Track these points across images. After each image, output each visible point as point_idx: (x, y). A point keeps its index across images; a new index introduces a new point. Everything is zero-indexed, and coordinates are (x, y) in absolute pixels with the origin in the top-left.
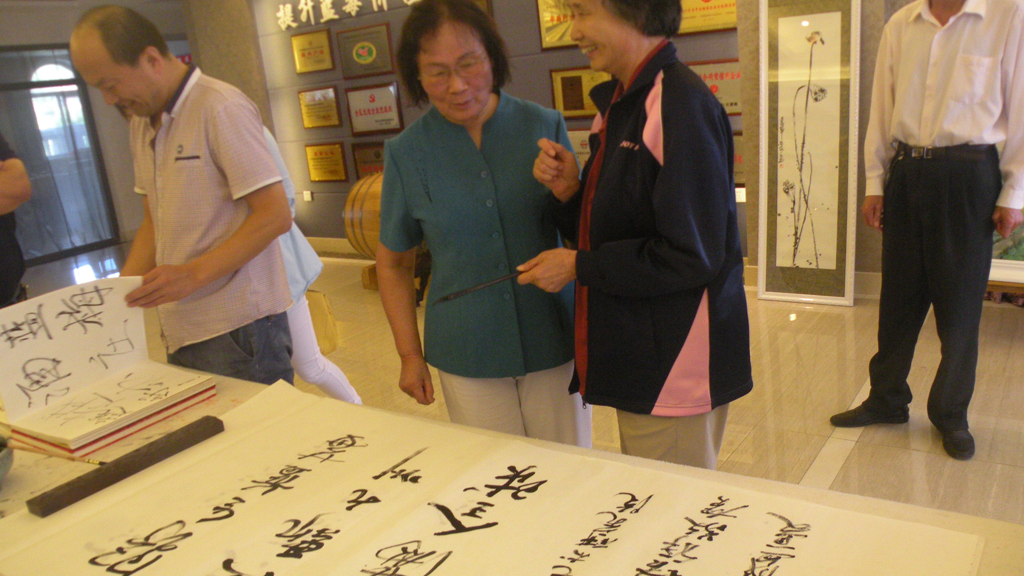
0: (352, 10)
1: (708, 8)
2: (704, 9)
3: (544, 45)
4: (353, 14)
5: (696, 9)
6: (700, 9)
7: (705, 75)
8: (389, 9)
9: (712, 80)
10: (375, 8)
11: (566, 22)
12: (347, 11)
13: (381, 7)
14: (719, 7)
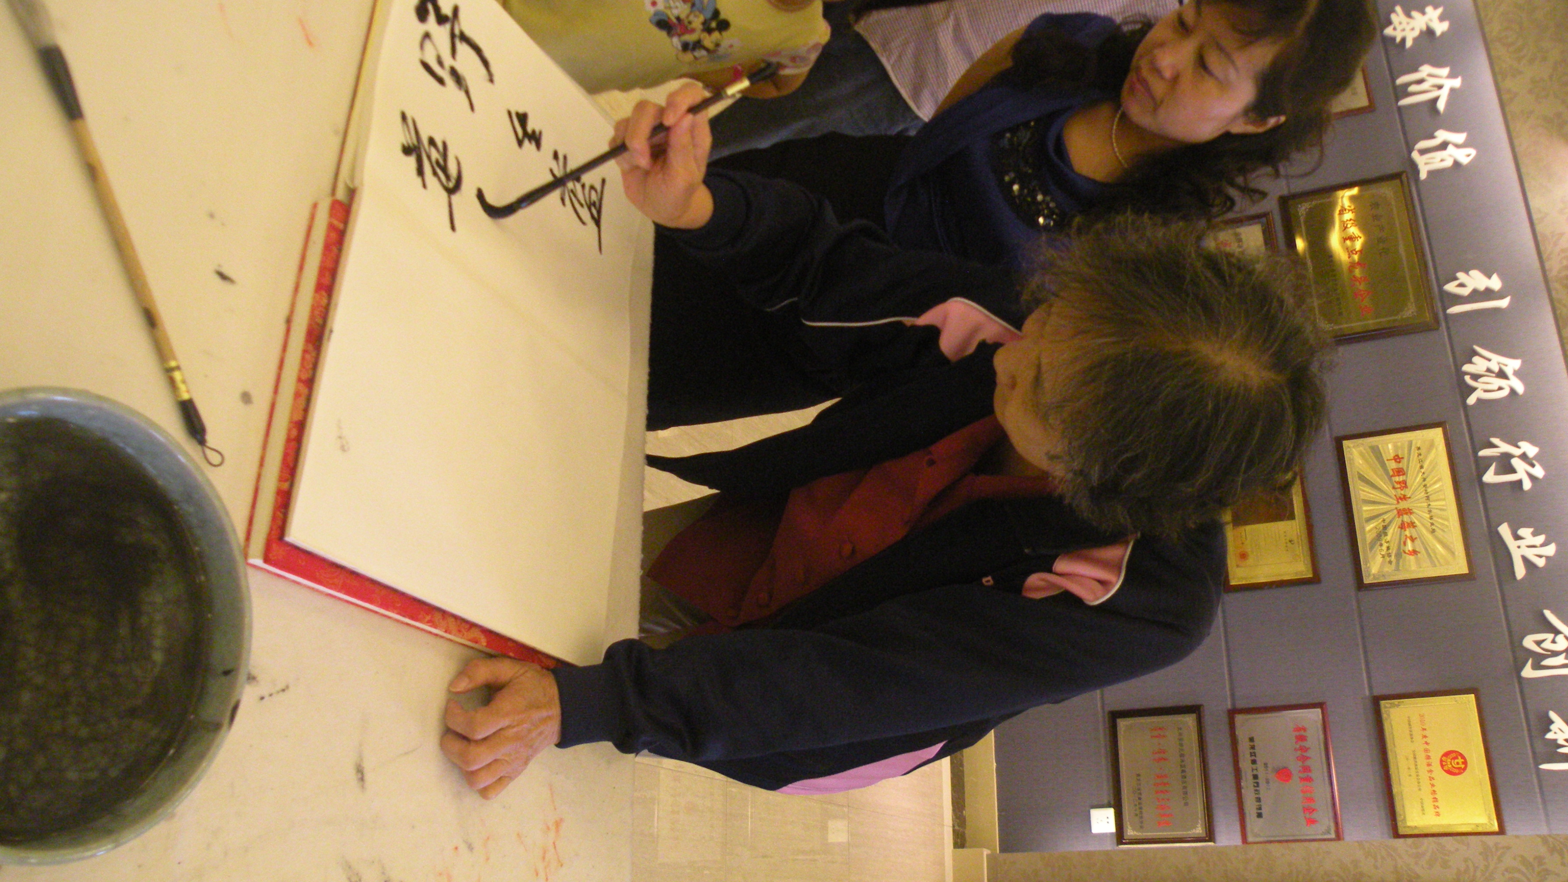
0: (1395, 29)
1: (1429, 765)
2: (1428, 757)
3: (1346, 443)
4: (1388, 31)
5: (1427, 743)
6: (1426, 750)
7: (1308, 758)
8: (1399, 108)
9: (1300, 772)
10: (1402, 80)
11: (1394, 488)
12: (1393, 17)
13: (1403, 91)
14: (1433, 785)
